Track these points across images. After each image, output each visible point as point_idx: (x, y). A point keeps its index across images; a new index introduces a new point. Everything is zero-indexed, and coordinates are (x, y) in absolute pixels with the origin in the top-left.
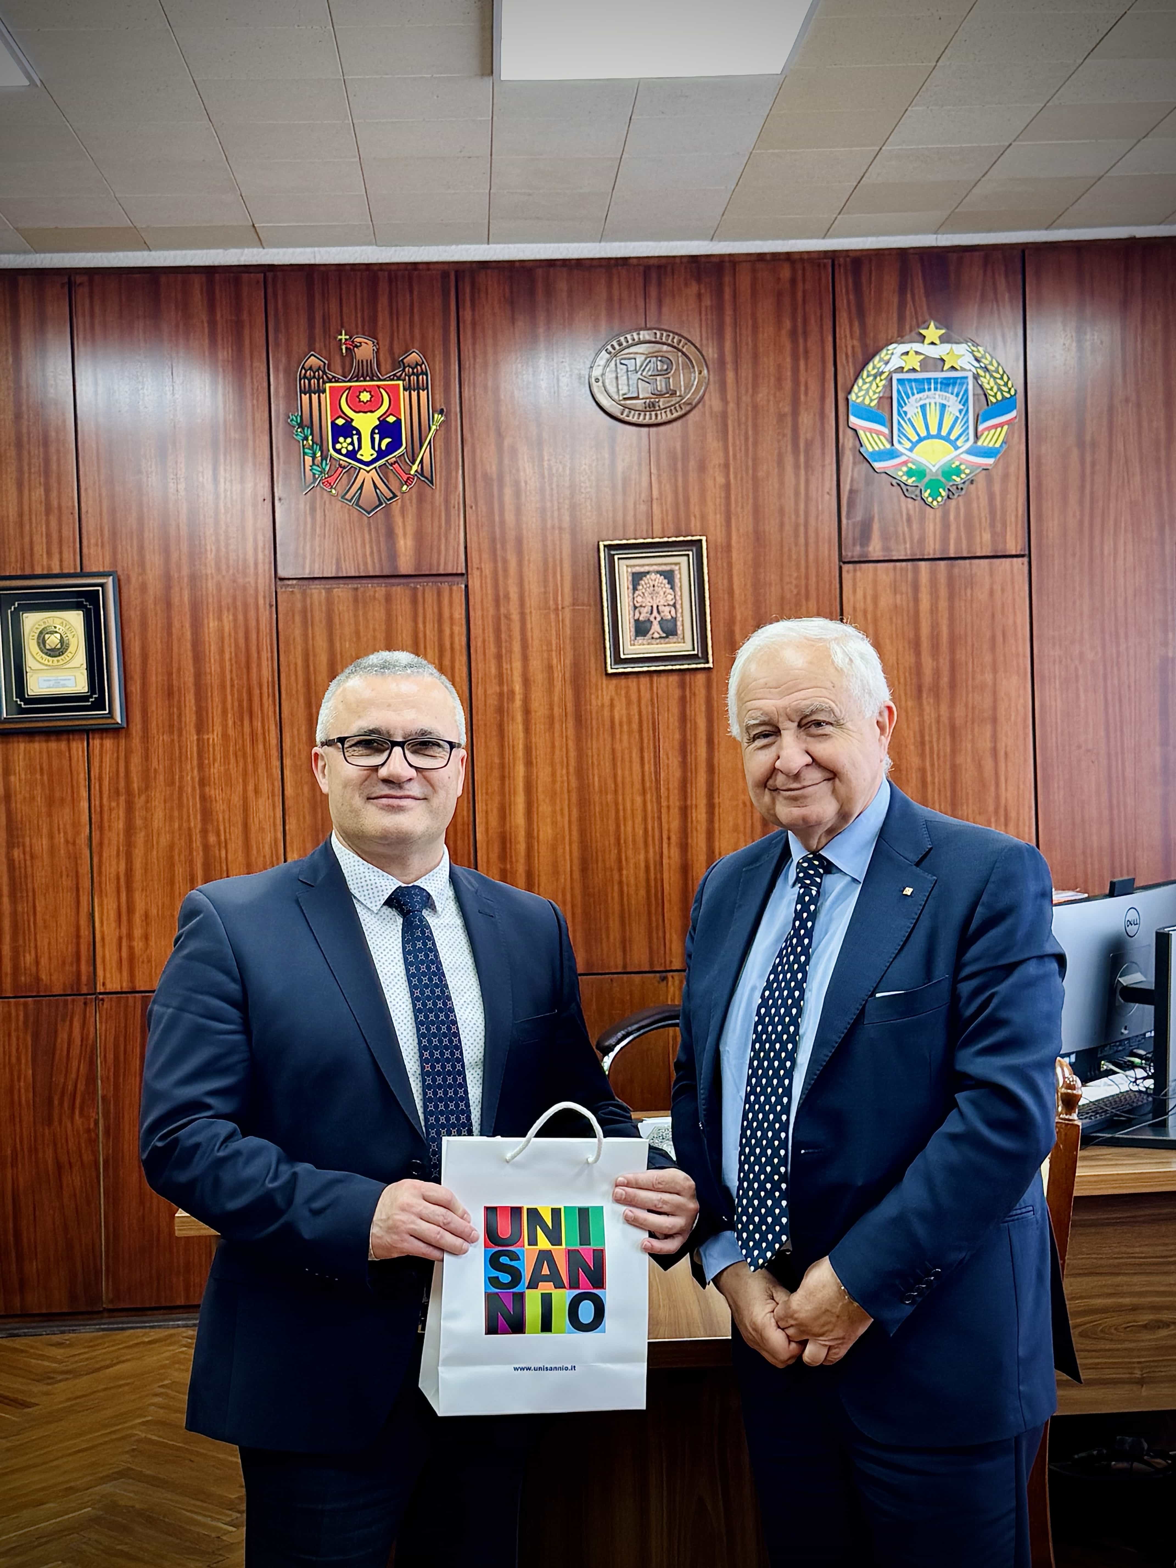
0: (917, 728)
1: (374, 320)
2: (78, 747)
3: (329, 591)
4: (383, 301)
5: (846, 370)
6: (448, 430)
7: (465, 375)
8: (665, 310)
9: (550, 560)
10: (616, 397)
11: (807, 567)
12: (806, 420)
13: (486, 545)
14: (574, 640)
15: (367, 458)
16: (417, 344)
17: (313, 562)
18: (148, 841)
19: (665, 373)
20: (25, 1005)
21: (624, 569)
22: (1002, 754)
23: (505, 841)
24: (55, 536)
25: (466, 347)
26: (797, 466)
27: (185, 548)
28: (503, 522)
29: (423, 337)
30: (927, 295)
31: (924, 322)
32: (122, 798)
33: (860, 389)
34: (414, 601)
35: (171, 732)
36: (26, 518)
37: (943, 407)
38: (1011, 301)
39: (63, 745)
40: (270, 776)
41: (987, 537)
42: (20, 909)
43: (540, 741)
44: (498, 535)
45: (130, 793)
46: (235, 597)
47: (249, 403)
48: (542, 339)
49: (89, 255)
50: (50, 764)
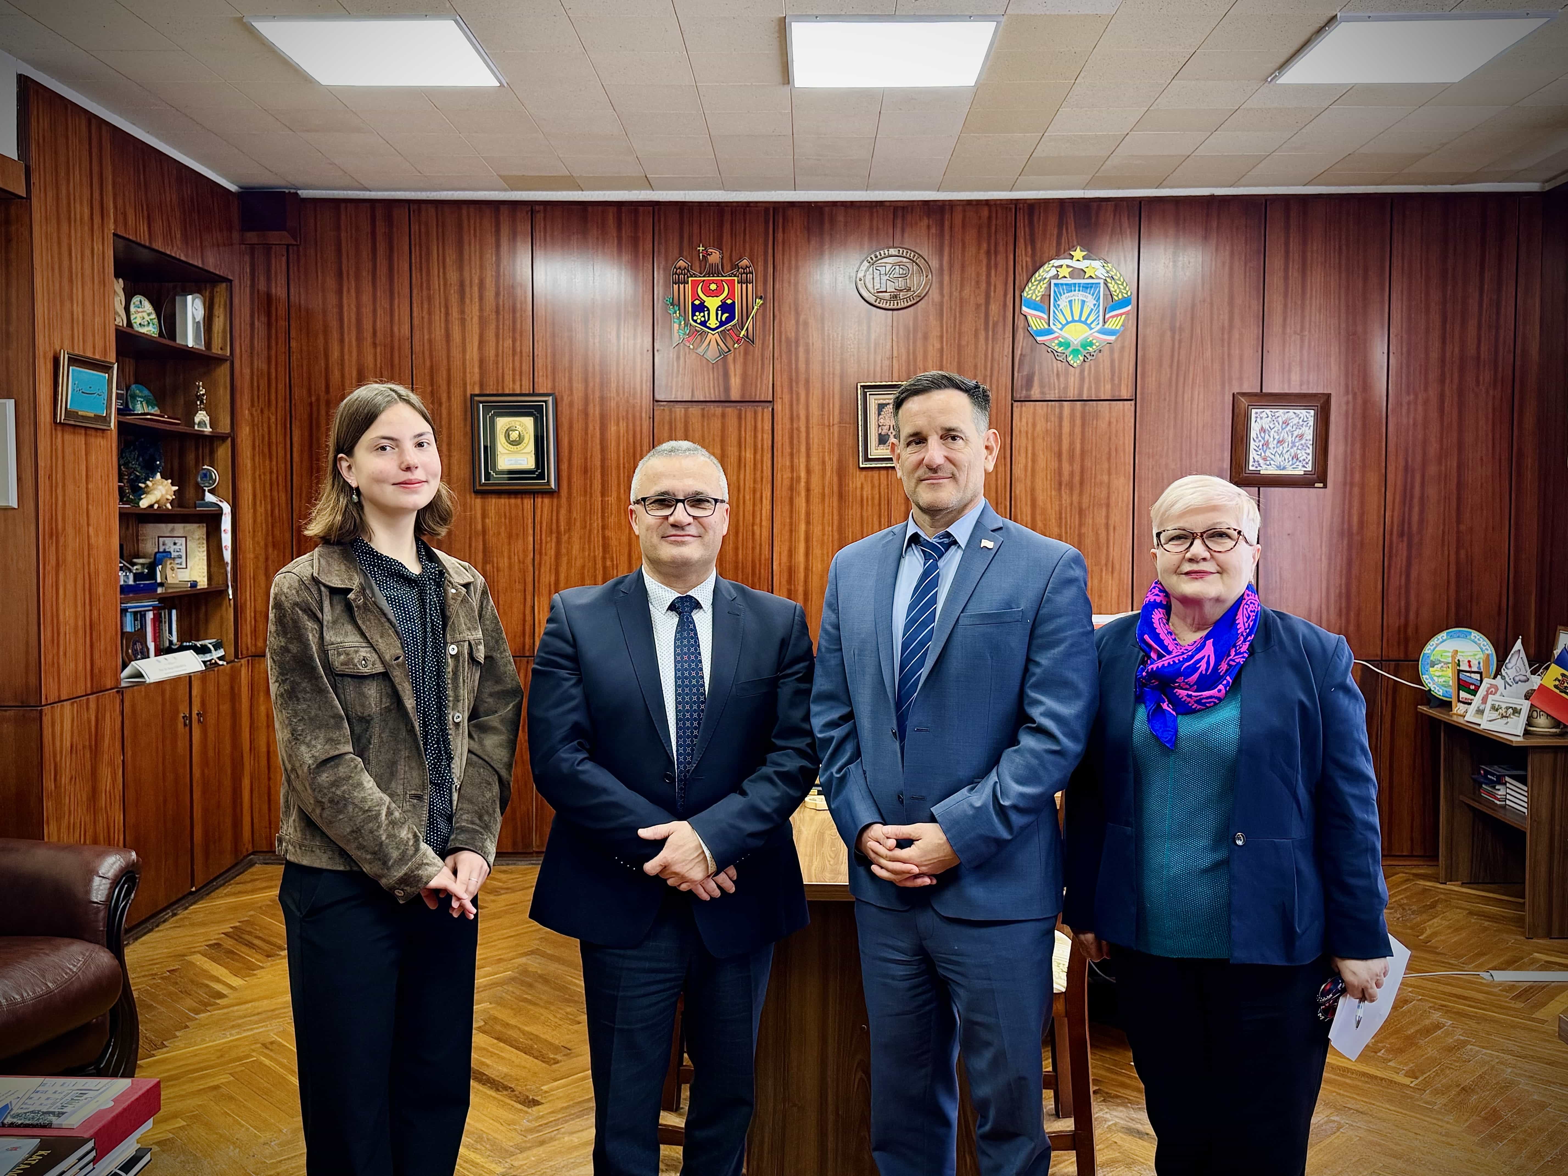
0: (1057, 508)
1: (721, 237)
2: (528, 502)
3: (686, 410)
4: (727, 227)
5: (1021, 277)
6: (765, 310)
7: (777, 274)
8: (906, 235)
9: (826, 393)
10: (872, 291)
12: (994, 308)
13: (786, 384)
14: (840, 445)
15: (713, 326)
16: (747, 254)
17: (677, 391)
18: (569, 562)
19: (904, 276)
21: (873, 402)
22: (1112, 527)
23: (791, 571)
24: (518, 369)
25: (779, 256)
26: (987, 339)
27: (597, 380)
28: (797, 369)
29: (751, 250)
30: (1076, 229)
31: (1073, 247)
32: (554, 536)
33: (1030, 289)
34: (740, 417)
35: (585, 495)
36: (500, 358)
37: (1083, 302)
38: (1131, 234)
39: (519, 501)
41: (1108, 387)
43: (816, 509)
44: (794, 378)
45: (558, 533)
46: (627, 412)
47: (641, 290)
48: (827, 252)
49: (545, 193)
50: (510, 513)
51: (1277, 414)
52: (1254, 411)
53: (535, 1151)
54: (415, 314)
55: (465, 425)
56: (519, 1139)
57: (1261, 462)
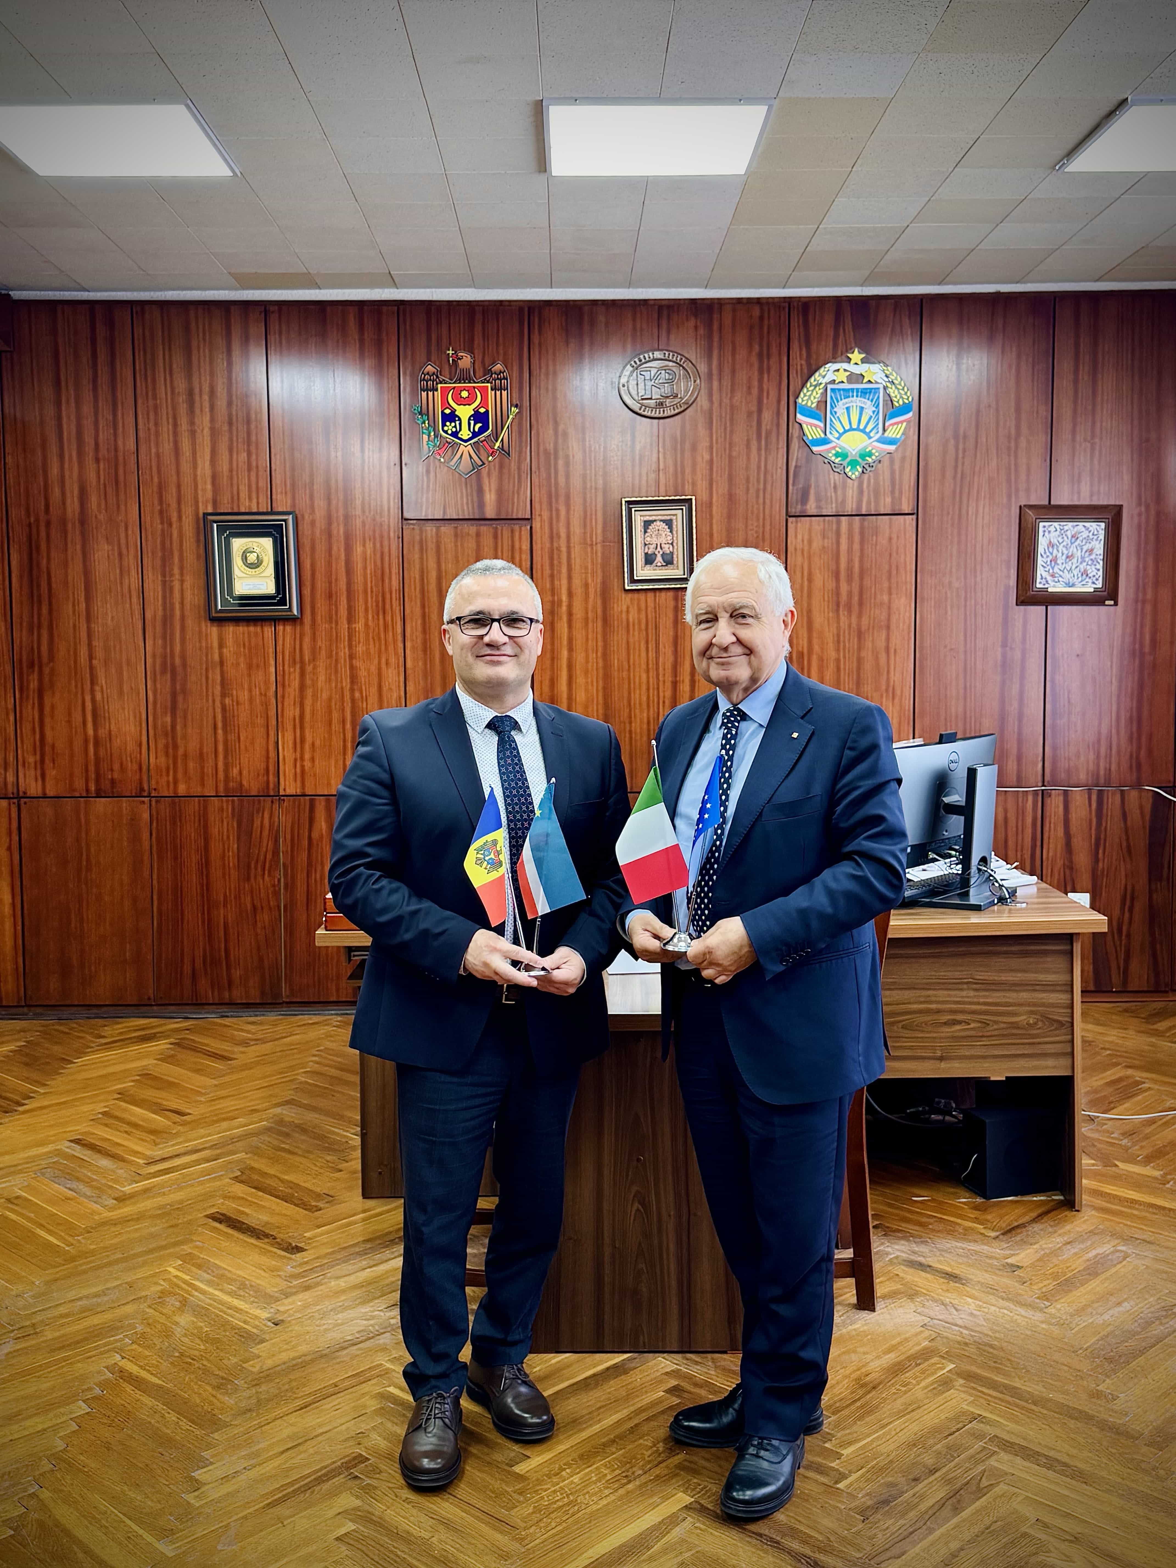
0: (835, 631)
1: (472, 340)
2: (269, 631)
3: (438, 528)
4: (478, 328)
5: (795, 381)
6: (521, 419)
7: (533, 380)
8: (672, 337)
9: (588, 509)
10: (636, 398)
11: (764, 519)
12: (767, 416)
13: (545, 499)
14: (604, 565)
15: (465, 437)
16: (501, 358)
17: (427, 509)
18: (314, 694)
19: (670, 382)
20: (233, 801)
21: (638, 519)
22: (892, 651)
24: (254, 486)
25: (535, 360)
26: (759, 449)
27: (341, 497)
28: (556, 483)
29: (505, 354)
30: (854, 330)
31: (851, 348)
32: (298, 666)
33: (805, 395)
34: (495, 537)
35: (331, 622)
36: (234, 473)
37: (862, 409)
38: (912, 335)
39: (259, 629)
40: (396, 654)
41: (888, 500)
42: (229, 737)
43: (579, 635)
44: (553, 493)
45: (302, 662)
46: (374, 531)
47: (386, 397)
48: (587, 356)
49: (279, 292)
50: (250, 642)
51: (1066, 528)
52: (1041, 524)
53: (301, 1296)
54: (140, 426)
55: (198, 546)
56: (283, 1284)
57: (1049, 578)
